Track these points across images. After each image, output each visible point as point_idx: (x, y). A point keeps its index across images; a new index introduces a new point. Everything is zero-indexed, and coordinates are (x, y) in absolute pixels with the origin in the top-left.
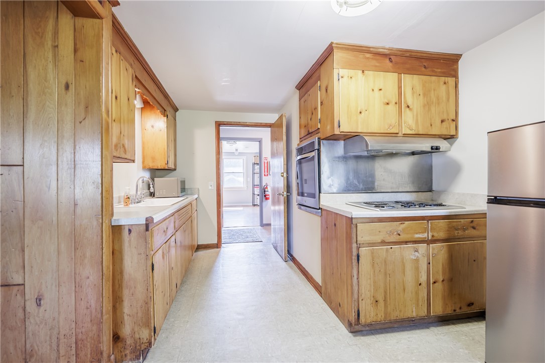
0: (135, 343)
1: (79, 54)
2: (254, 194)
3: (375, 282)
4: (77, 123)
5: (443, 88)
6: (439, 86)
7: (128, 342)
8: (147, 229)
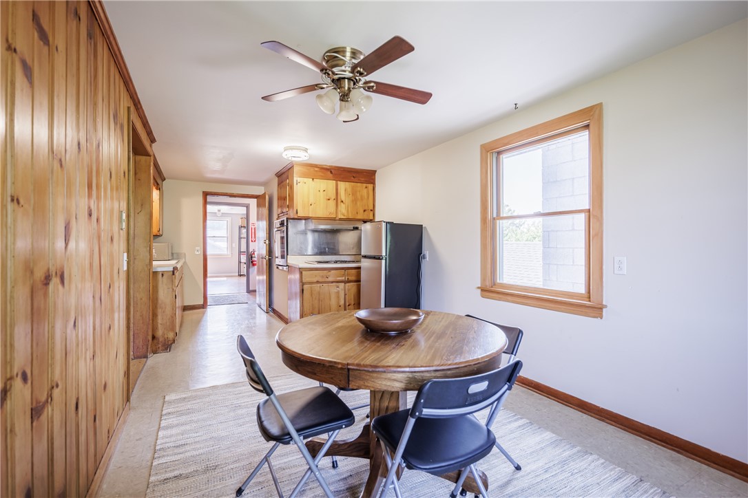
0: (165, 340)
1: (137, 176)
2: (240, 262)
3: (312, 305)
4: (136, 214)
5: (365, 191)
6: (362, 189)
7: (160, 340)
8: (173, 274)
